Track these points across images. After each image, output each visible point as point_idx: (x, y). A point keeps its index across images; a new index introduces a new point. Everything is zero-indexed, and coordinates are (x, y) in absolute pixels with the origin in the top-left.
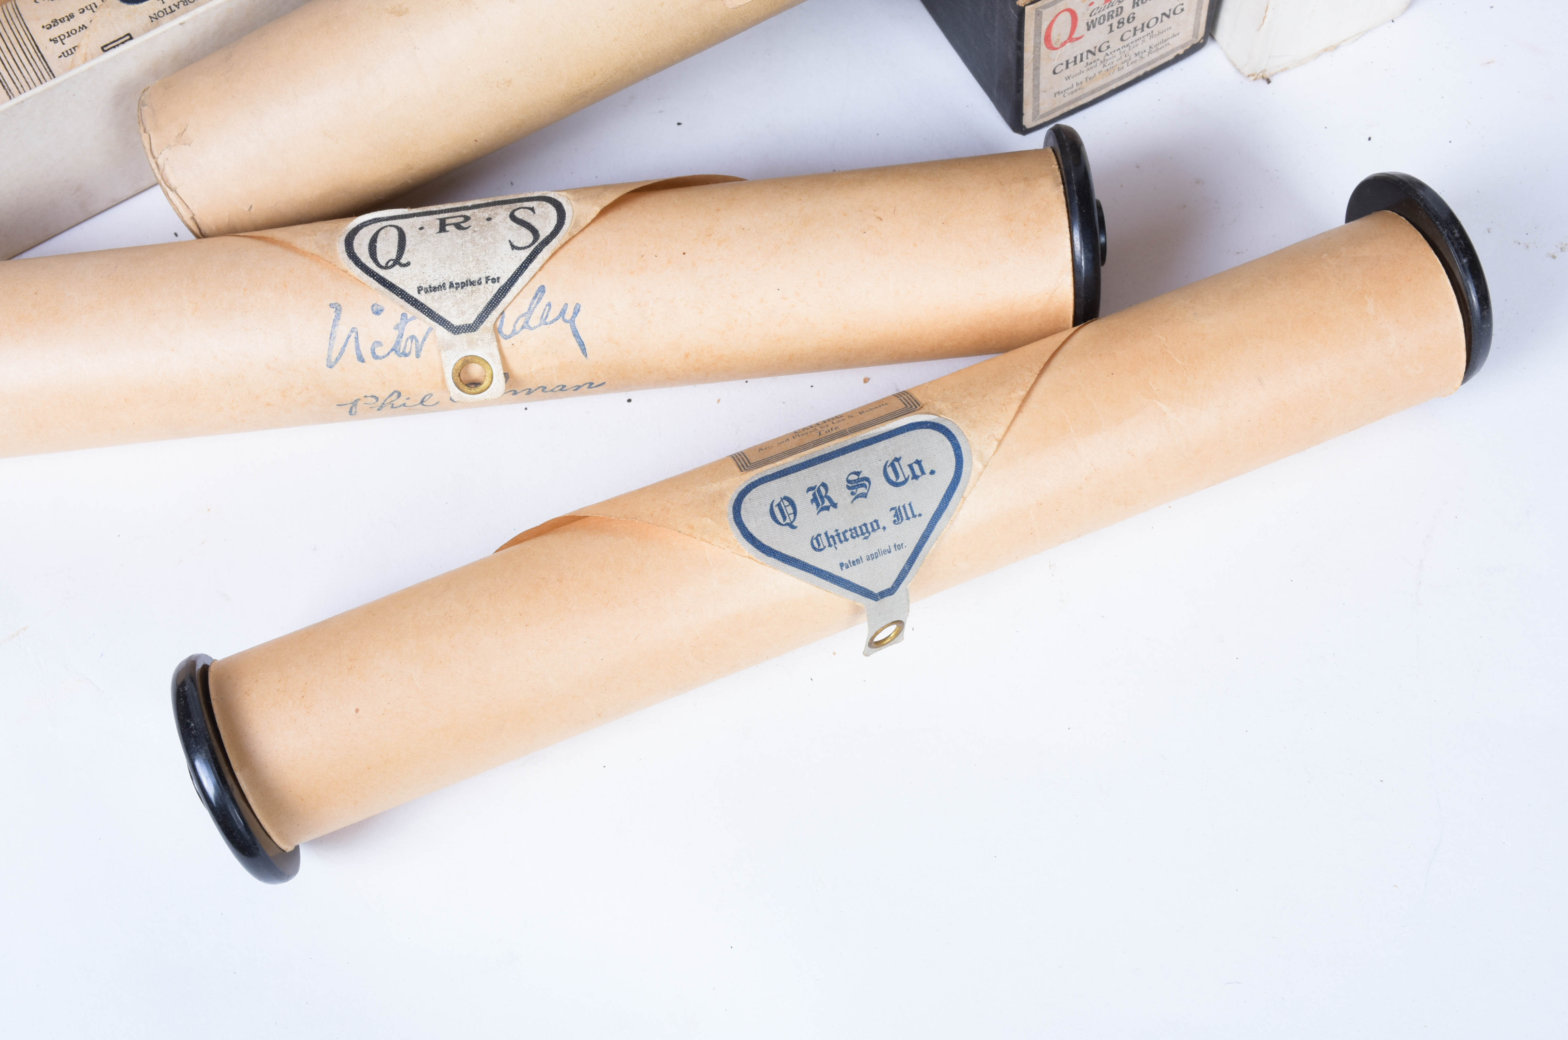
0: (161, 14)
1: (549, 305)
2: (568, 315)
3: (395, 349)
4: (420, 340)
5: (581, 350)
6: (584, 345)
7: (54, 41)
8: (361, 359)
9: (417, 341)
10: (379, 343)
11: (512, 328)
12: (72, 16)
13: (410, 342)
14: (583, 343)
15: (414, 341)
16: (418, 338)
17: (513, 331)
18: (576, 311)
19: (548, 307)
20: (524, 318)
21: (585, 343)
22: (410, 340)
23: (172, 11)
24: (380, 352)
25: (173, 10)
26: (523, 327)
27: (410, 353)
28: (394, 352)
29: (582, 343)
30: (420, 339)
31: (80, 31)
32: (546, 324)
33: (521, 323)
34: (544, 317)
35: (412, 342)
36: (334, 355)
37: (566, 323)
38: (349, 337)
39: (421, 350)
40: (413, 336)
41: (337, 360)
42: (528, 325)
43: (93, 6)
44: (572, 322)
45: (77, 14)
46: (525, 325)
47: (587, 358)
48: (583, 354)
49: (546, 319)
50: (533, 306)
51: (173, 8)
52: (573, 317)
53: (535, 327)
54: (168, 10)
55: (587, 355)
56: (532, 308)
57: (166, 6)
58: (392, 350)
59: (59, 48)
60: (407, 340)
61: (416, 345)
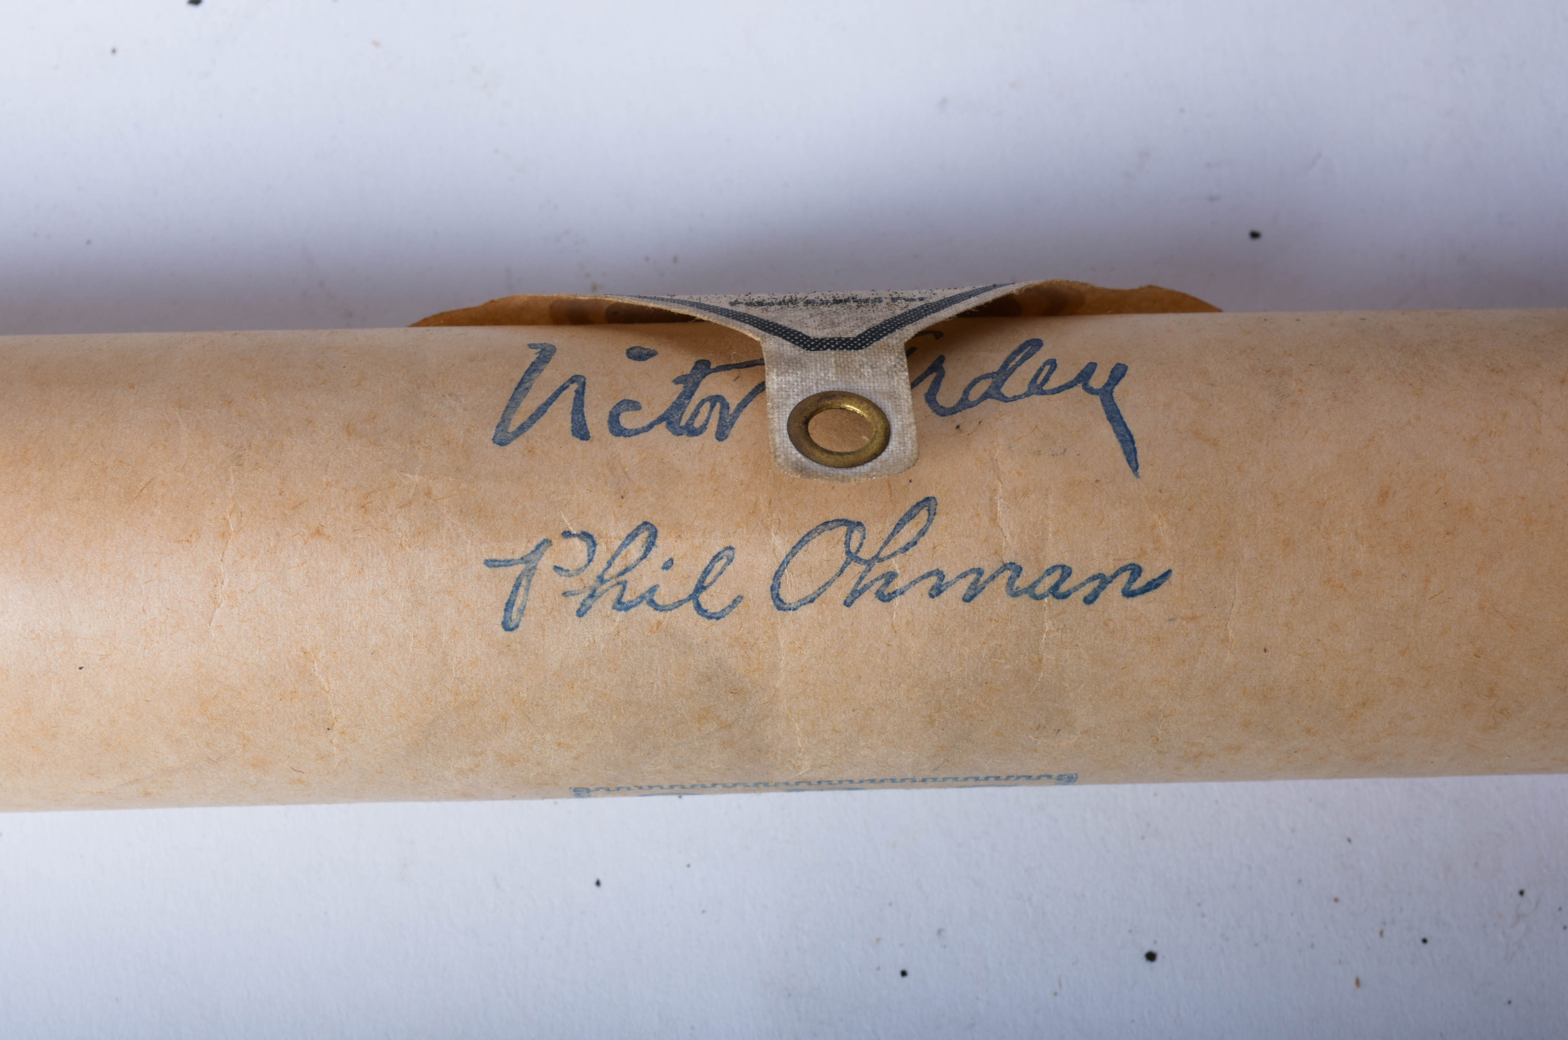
1: (1053, 364)
2: (1098, 380)
3: (668, 418)
4: (733, 408)
5: (1125, 453)
6: (1133, 442)
8: (581, 431)
9: (725, 406)
10: (634, 406)
11: (960, 395)
13: (709, 408)
14: (1131, 436)
15: (718, 405)
16: (729, 401)
17: (962, 400)
18: (1118, 373)
19: (1047, 367)
20: (990, 380)
21: (1135, 438)
22: (707, 405)
24: (628, 420)
26: (986, 396)
27: (704, 427)
28: (664, 423)
29: (1127, 436)
30: (733, 403)
32: (1044, 393)
33: (983, 387)
34: (1039, 381)
35: (712, 407)
36: (517, 420)
37: (1092, 394)
38: (563, 388)
39: (732, 425)
40: (718, 396)
41: (522, 429)
42: (997, 393)
44: (1106, 394)
46: (992, 392)
47: (1137, 476)
48: (1129, 462)
49: (1043, 384)
50: (1013, 363)
52: (1108, 384)
53: (1015, 398)
55: (1137, 468)
56: (1010, 367)
58: (660, 420)
60: (703, 402)
61: (721, 413)
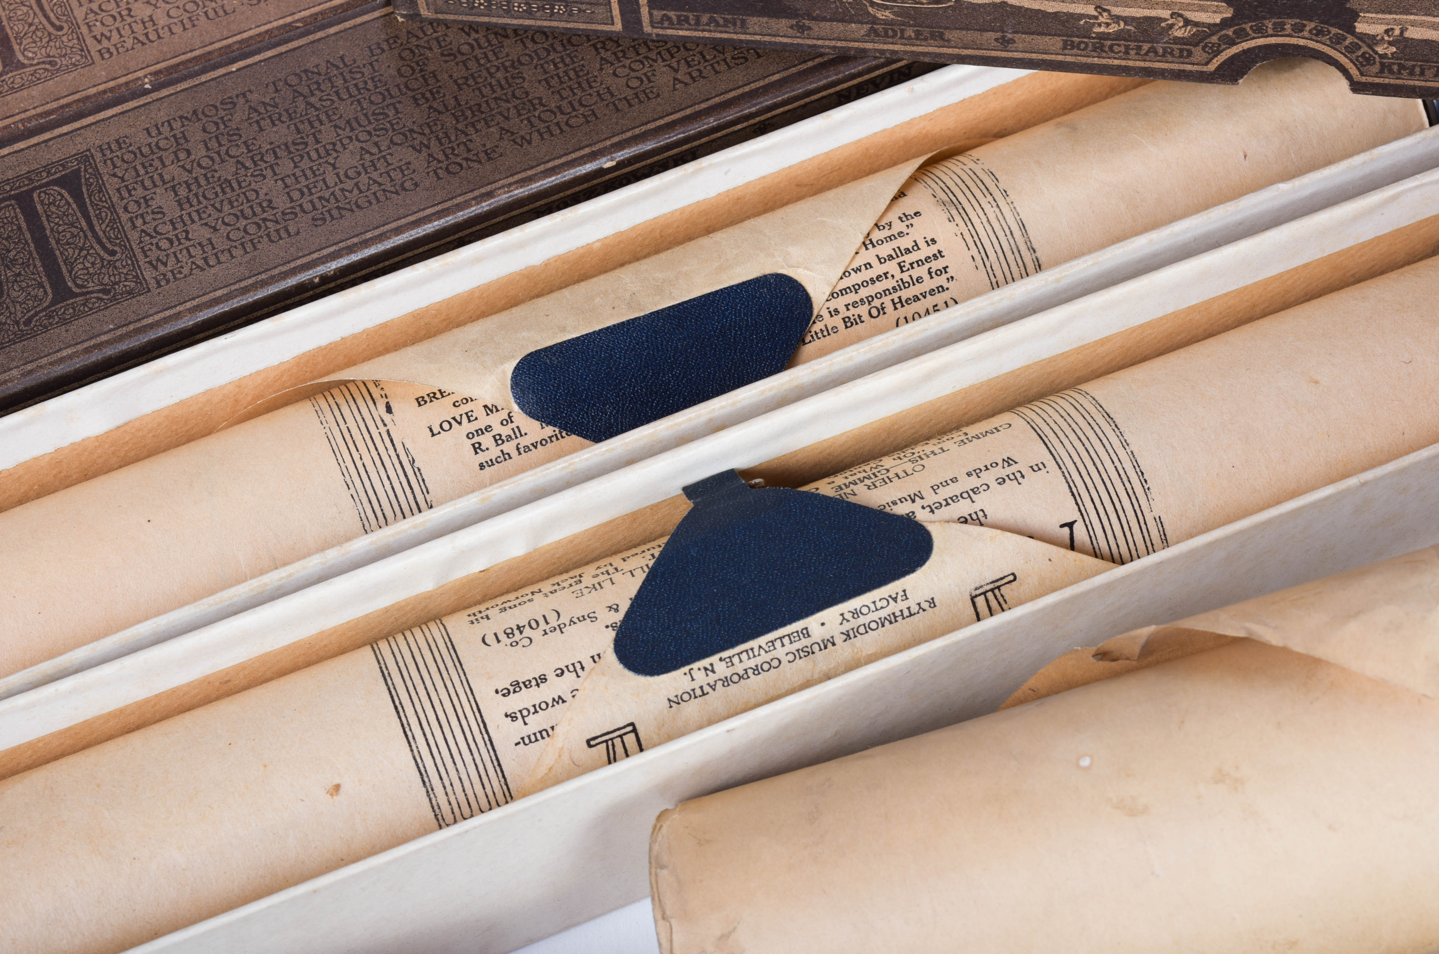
0: (686, 697)
7: (512, 717)
12: (543, 679)
23: (704, 694)
25: (705, 692)
31: (553, 706)
43: (578, 666)
45: (551, 677)
51: (707, 689)
54: (698, 692)
57: (696, 685)
59: (518, 730)
